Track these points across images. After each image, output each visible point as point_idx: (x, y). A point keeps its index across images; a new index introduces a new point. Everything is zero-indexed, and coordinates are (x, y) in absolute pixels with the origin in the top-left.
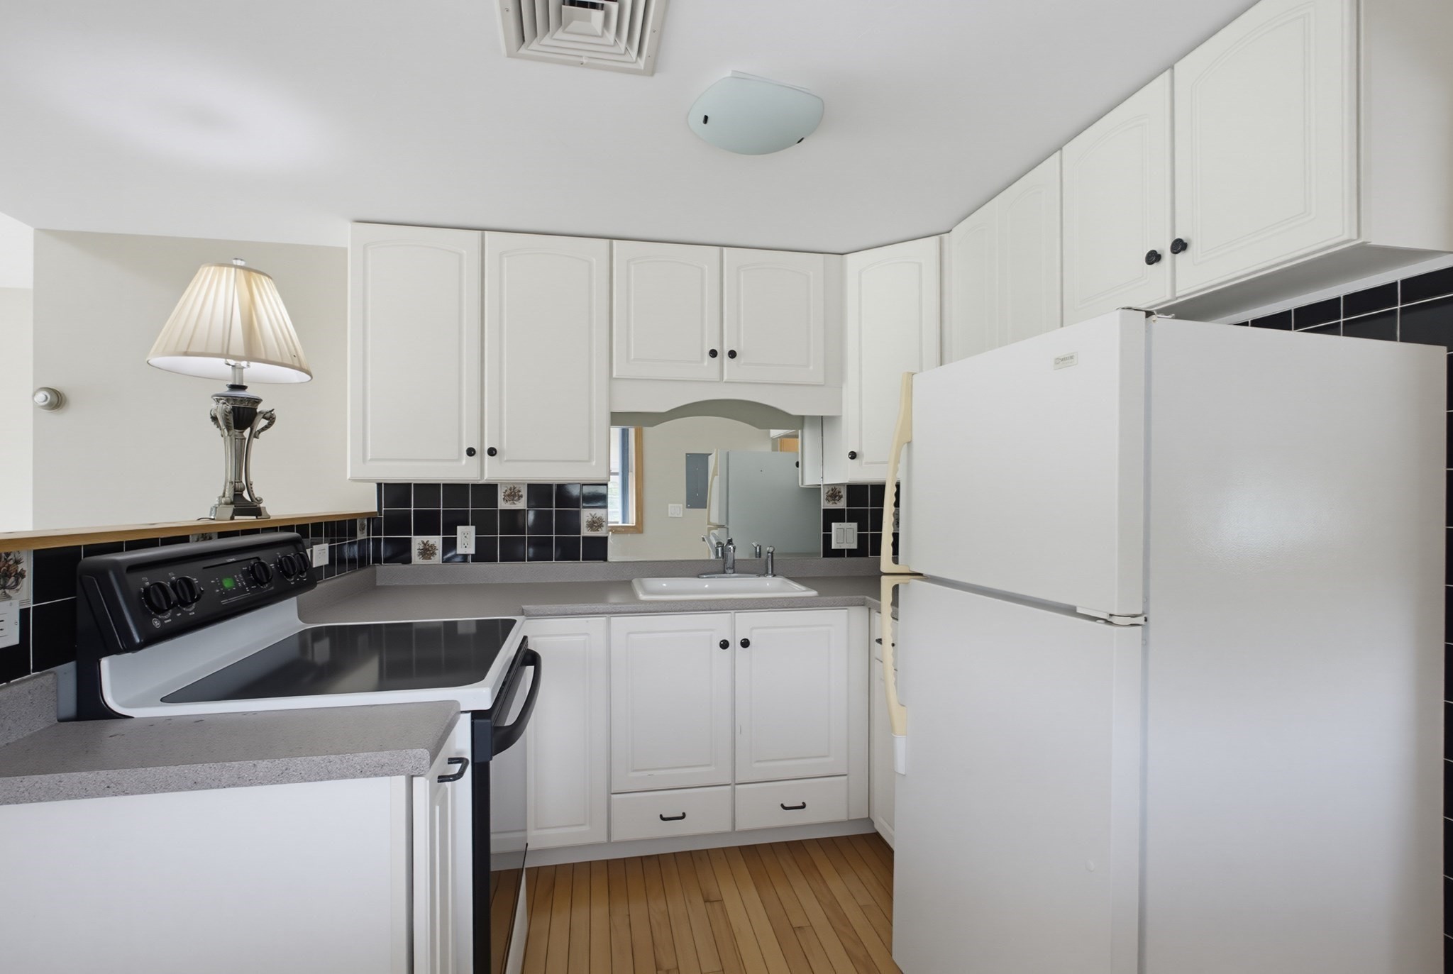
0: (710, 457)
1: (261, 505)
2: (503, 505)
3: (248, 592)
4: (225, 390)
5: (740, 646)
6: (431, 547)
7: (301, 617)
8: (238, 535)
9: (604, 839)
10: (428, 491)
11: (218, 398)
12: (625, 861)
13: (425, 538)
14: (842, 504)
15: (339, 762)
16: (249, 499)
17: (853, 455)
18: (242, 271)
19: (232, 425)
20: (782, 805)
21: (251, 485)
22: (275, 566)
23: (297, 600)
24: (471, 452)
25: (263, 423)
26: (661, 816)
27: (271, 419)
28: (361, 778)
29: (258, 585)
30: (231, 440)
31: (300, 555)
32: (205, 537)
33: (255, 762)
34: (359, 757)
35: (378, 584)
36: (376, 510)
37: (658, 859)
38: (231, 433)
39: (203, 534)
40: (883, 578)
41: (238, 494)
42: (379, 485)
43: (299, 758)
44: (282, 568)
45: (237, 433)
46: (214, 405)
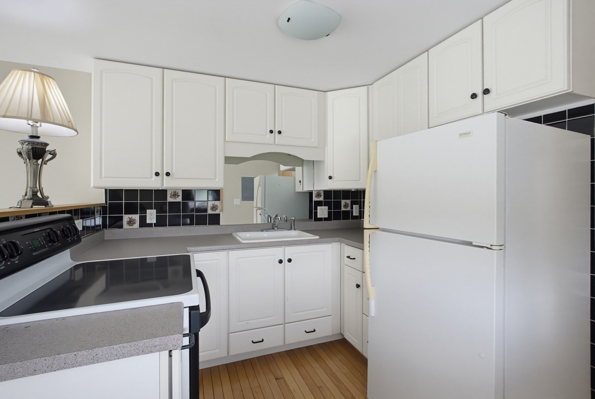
0: (254, 179)
1: (48, 200)
2: (169, 199)
3: (47, 247)
4: (27, 138)
5: (287, 262)
6: (133, 220)
7: (72, 258)
8: (36, 216)
9: (225, 354)
10: (131, 193)
11: (23, 142)
12: (234, 363)
13: (130, 216)
14: (321, 199)
15: (129, 347)
16: (41, 197)
17: (330, 178)
18: (38, 74)
19: (32, 157)
20: (305, 331)
21: (42, 189)
22: (60, 232)
23: (70, 250)
24: (157, 174)
25: (49, 156)
26: (252, 341)
27: (54, 154)
28: (143, 355)
29: (52, 243)
30: (31, 165)
31: (73, 226)
32: (18, 218)
33: (76, 353)
34: (141, 343)
35: (106, 238)
36: (104, 202)
37: (250, 360)
38: (31, 161)
39: (17, 216)
40: (365, 230)
41: (34, 194)
42: (106, 190)
43: (104, 348)
44: (64, 233)
45: (34, 162)
46: (20, 146)
